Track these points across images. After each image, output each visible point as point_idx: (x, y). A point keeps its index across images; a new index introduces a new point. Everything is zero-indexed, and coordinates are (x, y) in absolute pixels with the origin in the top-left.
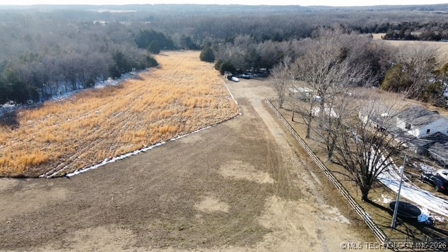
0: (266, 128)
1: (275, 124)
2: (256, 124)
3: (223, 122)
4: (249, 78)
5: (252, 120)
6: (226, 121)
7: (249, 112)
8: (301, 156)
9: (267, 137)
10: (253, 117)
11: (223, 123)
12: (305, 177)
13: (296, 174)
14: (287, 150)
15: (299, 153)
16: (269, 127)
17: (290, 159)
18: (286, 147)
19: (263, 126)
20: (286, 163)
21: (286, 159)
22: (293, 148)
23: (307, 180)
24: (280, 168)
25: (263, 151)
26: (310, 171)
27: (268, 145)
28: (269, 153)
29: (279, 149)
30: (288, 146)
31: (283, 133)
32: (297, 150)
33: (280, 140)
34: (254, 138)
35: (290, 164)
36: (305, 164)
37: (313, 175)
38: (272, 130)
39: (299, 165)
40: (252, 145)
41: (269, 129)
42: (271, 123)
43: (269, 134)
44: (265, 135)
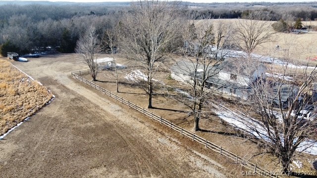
0: (97, 107)
1: (104, 99)
2: (82, 104)
3: (37, 111)
4: (38, 57)
5: (73, 100)
6: (40, 109)
7: (62, 91)
9: (108, 119)
10: (73, 97)
11: (39, 113)
12: (199, 164)
13: (185, 162)
14: (144, 130)
15: (160, 130)
16: (99, 105)
17: (158, 142)
18: (138, 126)
19: (91, 105)
20: (159, 150)
21: (153, 143)
22: (147, 124)
23: (206, 168)
24: (160, 159)
25: (118, 140)
26: (195, 152)
27: (117, 130)
28: (128, 141)
29: (133, 131)
30: (140, 124)
31: (121, 108)
32: (153, 126)
33: (125, 119)
34: (92, 124)
35: (165, 149)
36: (179, 143)
37: (203, 156)
38: (105, 108)
39: (176, 147)
40: (98, 135)
41: (101, 107)
42: (97, 99)
43: (107, 114)
44: (104, 117)
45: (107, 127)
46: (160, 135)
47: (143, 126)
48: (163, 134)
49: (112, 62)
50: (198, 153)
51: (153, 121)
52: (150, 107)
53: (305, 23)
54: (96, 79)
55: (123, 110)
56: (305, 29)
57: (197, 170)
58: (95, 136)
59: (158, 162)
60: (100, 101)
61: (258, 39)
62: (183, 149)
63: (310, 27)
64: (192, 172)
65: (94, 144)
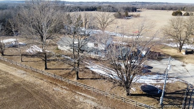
0: (7, 73)
1: (11, 67)
8: (59, 84)
9: (16, 81)
12: (81, 99)
13: (72, 100)
14: (43, 84)
15: (55, 83)
16: (8, 72)
17: (54, 90)
18: (39, 82)
19: (2, 73)
20: (55, 95)
21: (50, 91)
22: (45, 80)
23: (85, 101)
24: (56, 101)
25: (25, 94)
26: (78, 92)
27: (24, 87)
28: (32, 93)
29: (36, 86)
30: (40, 80)
31: (25, 72)
32: (49, 80)
33: (29, 79)
34: (4, 86)
35: (59, 94)
36: (68, 89)
37: (83, 94)
38: (13, 73)
39: (66, 92)
40: (9, 93)
41: (10, 73)
42: (6, 68)
43: (15, 77)
44: (13, 79)
45: (16, 86)
46: (54, 86)
47: (42, 81)
48: (57, 85)
49: (15, 41)
50: (80, 93)
51: (49, 77)
52: (46, 69)
53: (130, 14)
54: (4, 54)
55: (27, 73)
56: (130, 16)
57: (80, 103)
58: (7, 94)
59: (55, 103)
60: (8, 69)
61: (107, 22)
62: (70, 92)
63: (132, 15)
64: (77, 105)
65: (7, 99)
